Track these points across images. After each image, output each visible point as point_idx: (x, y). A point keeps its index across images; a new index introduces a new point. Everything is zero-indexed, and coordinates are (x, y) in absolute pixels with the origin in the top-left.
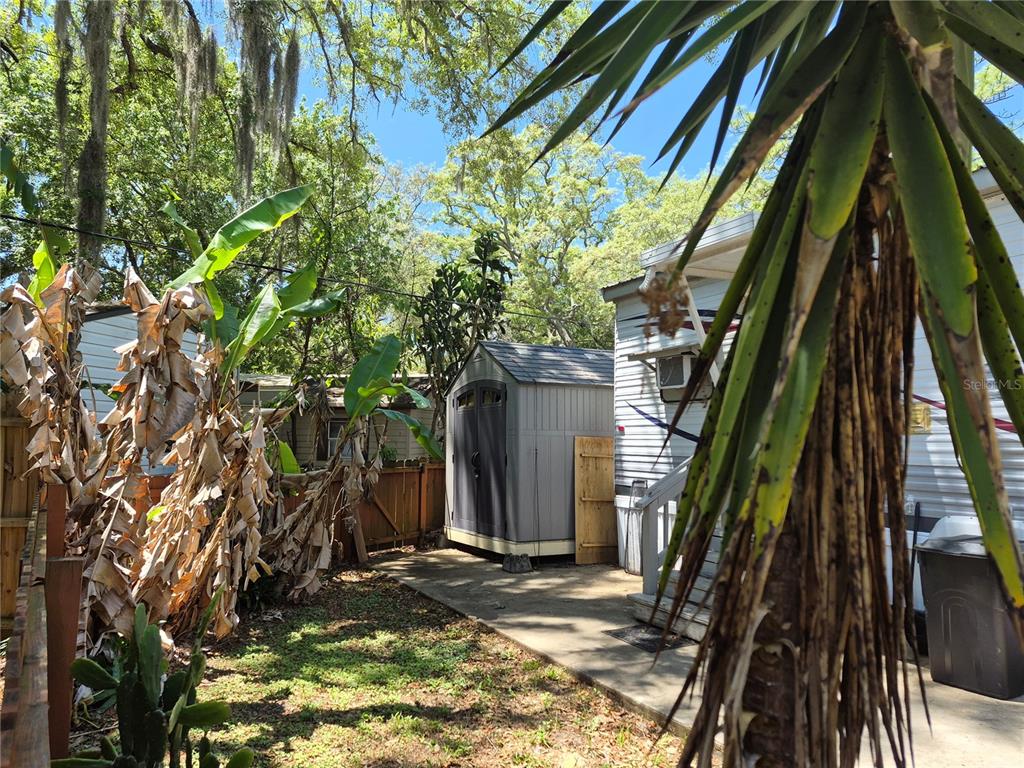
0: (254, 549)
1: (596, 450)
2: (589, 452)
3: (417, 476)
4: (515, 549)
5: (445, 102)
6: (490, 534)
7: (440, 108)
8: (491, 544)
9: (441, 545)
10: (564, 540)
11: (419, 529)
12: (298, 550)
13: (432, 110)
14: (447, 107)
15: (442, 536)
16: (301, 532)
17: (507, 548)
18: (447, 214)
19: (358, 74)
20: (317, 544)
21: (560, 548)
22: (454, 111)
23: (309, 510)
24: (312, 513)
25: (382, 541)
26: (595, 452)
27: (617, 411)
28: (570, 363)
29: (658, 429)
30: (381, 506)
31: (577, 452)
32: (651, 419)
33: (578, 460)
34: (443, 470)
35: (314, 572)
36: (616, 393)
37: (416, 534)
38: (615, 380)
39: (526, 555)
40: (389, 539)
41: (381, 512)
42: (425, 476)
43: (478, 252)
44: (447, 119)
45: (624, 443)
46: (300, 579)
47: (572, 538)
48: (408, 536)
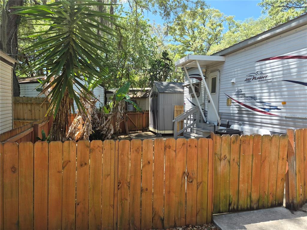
0: (91, 128)
1: (181, 109)
2: (178, 109)
3: (142, 115)
4: (159, 132)
5: (162, 10)
6: (155, 129)
7: (160, 12)
8: (155, 131)
9: (148, 131)
10: (171, 130)
11: (143, 127)
12: (107, 130)
13: (158, 14)
14: (163, 12)
15: (148, 129)
16: (107, 126)
17: (157, 132)
18: (174, 38)
19: (137, 6)
20: (111, 128)
21: (170, 132)
22: (165, 13)
23: (109, 121)
24: (110, 122)
25: (133, 129)
26: (180, 109)
27: (185, 99)
28: (177, 87)
29: (191, 104)
30: (133, 122)
31: (175, 109)
32: (190, 101)
33: (175, 112)
34: (149, 113)
35: (110, 134)
36: (185, 94)
37: (142, 128)
38: (185, 91)
39: (161, 133)
40: (135, 129)
41: (133, 123)
42: (144, 115)
43: (163, 56)
44: (163, 15)
45: (185, 107)
46: (107, 135)
47: (173, 130)
48: (140, 129)
